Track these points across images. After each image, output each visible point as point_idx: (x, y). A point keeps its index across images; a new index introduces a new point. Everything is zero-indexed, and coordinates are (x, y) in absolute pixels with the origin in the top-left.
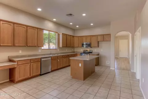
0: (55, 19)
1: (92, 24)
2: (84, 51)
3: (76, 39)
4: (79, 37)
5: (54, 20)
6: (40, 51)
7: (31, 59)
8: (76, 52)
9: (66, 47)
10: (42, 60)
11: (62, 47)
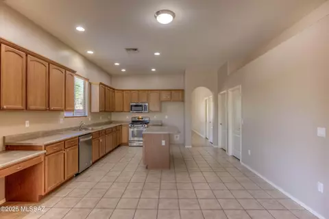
0: (92, 51)
1: (153, 70)
2: (134, 120)
3: (118, 95)
4: (123, 91)
5: (90, 52)
6: (62, 121)
7: (64, 141)
8: (122, 122)
9: (105, 111)
10: (81, 140)
11: (100, 111)
